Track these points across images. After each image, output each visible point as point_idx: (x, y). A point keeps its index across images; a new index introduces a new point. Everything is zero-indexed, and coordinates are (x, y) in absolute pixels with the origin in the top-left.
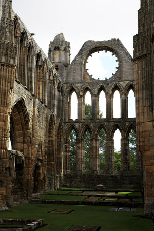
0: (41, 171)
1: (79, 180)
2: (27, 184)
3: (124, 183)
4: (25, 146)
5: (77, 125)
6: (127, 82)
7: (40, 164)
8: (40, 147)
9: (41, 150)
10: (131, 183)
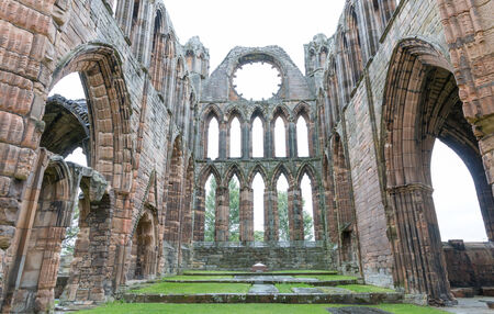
0: (152, 233)
1: (221, 256)
2: (117, 257)
3: (296, 261)
4: (118, 168)
5: (218, 165)
6: (296, 103)
7: (150, 217)
8: (153, 181)
9: (156, 190)
10: (307, 261)
